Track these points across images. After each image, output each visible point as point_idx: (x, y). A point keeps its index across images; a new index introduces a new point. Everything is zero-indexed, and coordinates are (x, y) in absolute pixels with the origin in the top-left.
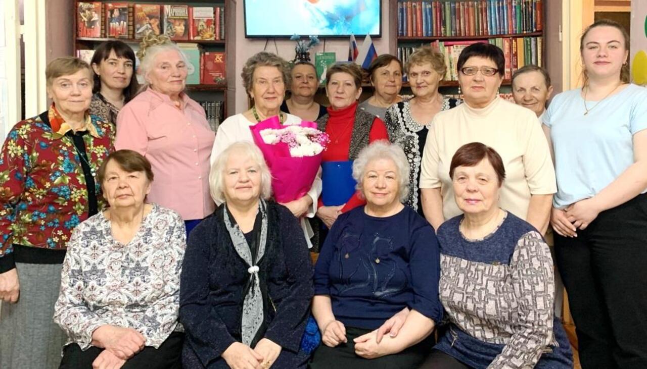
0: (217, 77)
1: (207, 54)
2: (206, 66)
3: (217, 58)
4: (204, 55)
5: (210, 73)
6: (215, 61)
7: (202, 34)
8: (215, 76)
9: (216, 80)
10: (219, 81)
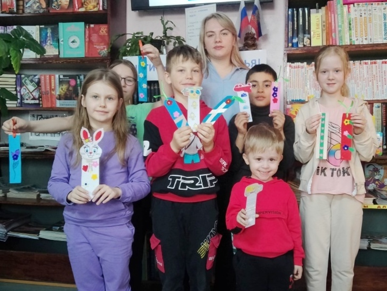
0: (102, 49)
1: (92, 26)
2: (91, 38)
3: (102, 29)
4: (89, 27)
5: (94, 46)
6: (100, 33)
7: (85, 5)
8: (99, 49)
9: (101, 52)
10: (103, 53)
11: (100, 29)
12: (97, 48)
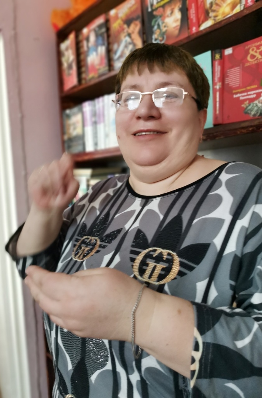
0: (251, 100)
1: (228, 51)
2: (227, 81)
3: (251, 52)
4: (222, 56)
5: (235, 96)
6: (248, 62)
7: (214, 11)
8: (245, 100)
9: (249, 108)
10: (256, 108)
11: (247, 52)
12: (241, 98)
